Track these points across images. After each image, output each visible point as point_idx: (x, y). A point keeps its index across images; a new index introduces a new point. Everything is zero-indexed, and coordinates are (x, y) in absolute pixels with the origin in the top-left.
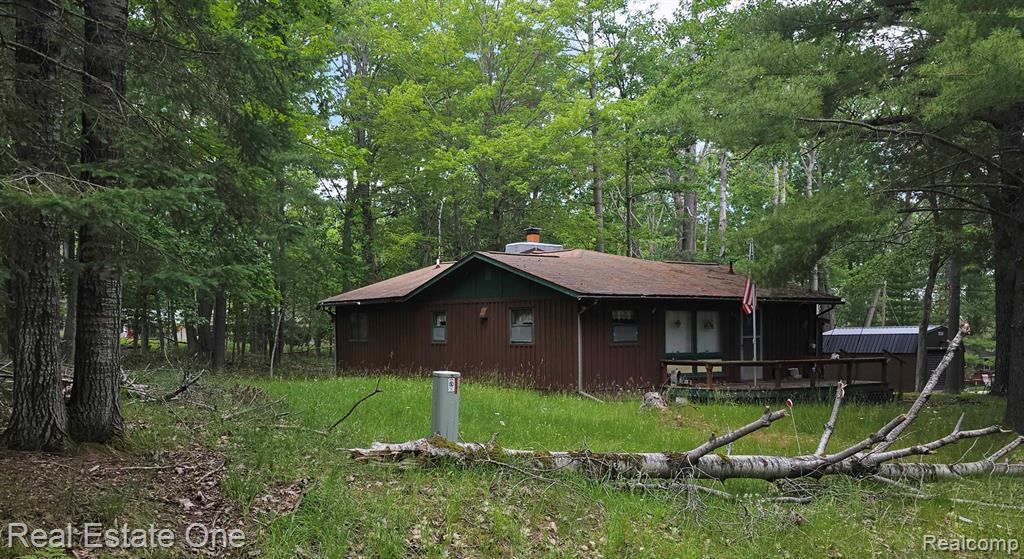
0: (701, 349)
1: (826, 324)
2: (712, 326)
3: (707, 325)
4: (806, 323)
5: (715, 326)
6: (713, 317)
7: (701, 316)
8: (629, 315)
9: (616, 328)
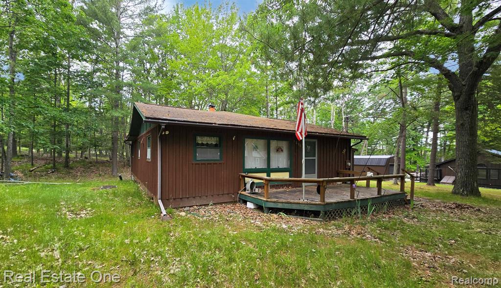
0: (274, 165)
1: (356, 152)
2: (282, 151)
3: (279, 150)
4: (345, 151)
5: (284, 151)
6: (284, 144)
7: (274, 144)
8: (213, 141)
9: (198, 150)
